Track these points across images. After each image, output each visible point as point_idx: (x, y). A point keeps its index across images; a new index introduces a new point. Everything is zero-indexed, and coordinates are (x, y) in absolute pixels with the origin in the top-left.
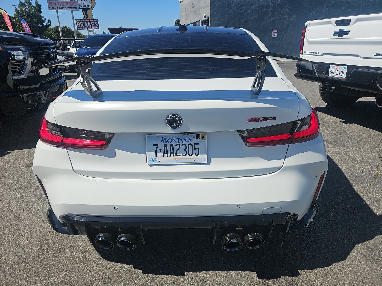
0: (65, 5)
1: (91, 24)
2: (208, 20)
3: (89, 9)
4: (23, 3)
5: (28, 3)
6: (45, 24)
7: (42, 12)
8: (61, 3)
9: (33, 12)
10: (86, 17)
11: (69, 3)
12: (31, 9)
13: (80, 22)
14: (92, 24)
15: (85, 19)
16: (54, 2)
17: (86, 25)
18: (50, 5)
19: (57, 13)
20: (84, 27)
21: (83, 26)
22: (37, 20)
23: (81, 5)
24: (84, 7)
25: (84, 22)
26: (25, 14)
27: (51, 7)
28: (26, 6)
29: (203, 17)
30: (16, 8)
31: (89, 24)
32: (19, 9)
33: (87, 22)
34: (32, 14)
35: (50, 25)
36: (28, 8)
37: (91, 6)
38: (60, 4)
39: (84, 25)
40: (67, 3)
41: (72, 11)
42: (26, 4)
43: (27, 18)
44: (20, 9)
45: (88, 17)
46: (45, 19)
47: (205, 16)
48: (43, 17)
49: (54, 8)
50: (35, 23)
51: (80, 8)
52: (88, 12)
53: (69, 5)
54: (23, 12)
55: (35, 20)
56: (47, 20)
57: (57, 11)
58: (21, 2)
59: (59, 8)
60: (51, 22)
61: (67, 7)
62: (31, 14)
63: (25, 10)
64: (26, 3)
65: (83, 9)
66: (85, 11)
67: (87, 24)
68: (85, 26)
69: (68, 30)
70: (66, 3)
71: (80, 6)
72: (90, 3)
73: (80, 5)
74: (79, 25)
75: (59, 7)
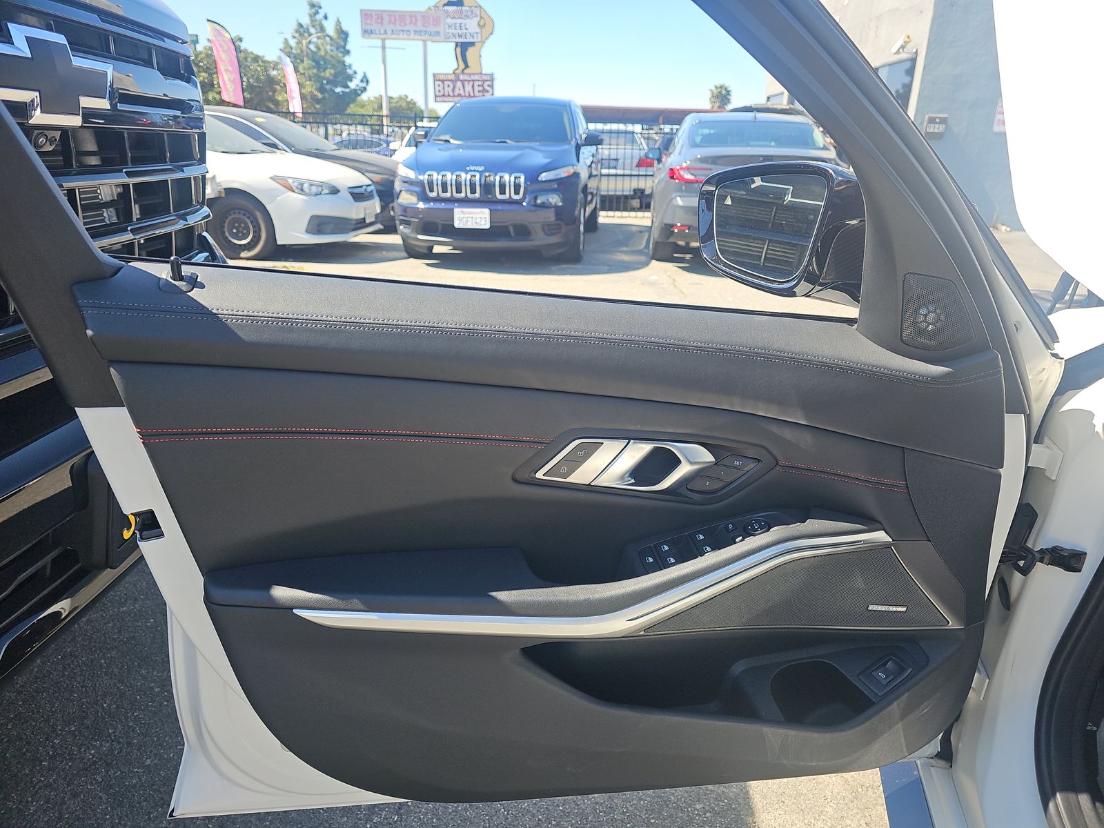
0: (408, 22)
1: (473, 86)
2: (914, 61)
3: (472, 44)
4: (305, 26)
5: (318, 27)
6: (352, 85)
7: (348, 52)
8: (397, 17)
9: (326, 52)
10: (462, 66)
11: (419, 18)
12: (322, 44)
13: (443, 81)
14: (477, 88)
15: (459, 71)
16: (378, 15)
17: (459, 89)
18: (366, 24)
19: (384, 48)
20: (454, 96)
21: (451, 94)
22: (335, 75)
23: (454, 31)
24: (460, 36)
25: (454, 82)
26: (307, 55)
27: (369, 28)
28: (310, 35)
29: (895, 49)
30: (286, 40)
31: (468, 88)
32: (293, 43)
33: (463, 82)
34: (323, 58)
35: (365, 89)
36: (315, 40)
37: (479, 35)
38: (395, 20)
39: (453, 90)
40: (414, 19)
41: (425, 42)
42: (312, 30)
43: (309, 68)
44: (297, 43)
45: (467, 66)
46: (355, 72)
47: (903, 47)
48: (350, 66)
49: (377, 32)
50: (329, 82)
51: (451, 40)
52: (470, 52)
53: (420, 23)
54: (302, 51)
55: (330, 73)
56: (359, 76)
57: (383, 40)
58: (300, 25)
59: (389, 32)
60: (367, 82)
61: (412, 28)
62: (321, 56)
63: (307, 47)
64: (313, 26)
65: (457, 44)
66: (463, 48)
67: (462, 88)
68: (457, 92)
69: (411, 106)
70: (411, 16)
71: (451, 34)
72: (479, 25)
73: (450, 31)
74: (441, 88)
75: (389, 28)
